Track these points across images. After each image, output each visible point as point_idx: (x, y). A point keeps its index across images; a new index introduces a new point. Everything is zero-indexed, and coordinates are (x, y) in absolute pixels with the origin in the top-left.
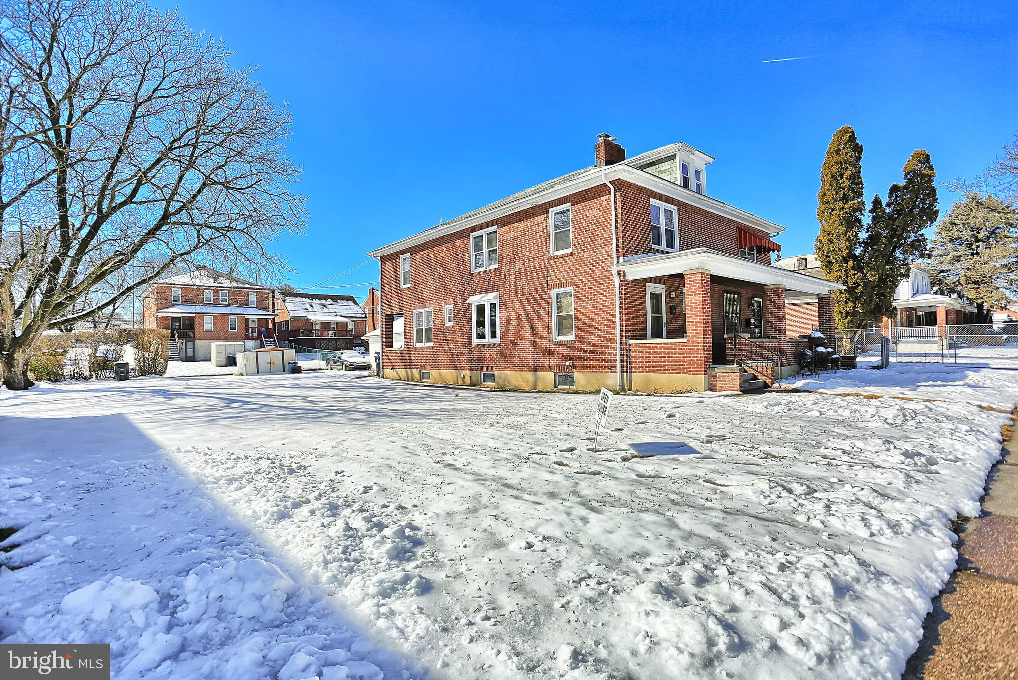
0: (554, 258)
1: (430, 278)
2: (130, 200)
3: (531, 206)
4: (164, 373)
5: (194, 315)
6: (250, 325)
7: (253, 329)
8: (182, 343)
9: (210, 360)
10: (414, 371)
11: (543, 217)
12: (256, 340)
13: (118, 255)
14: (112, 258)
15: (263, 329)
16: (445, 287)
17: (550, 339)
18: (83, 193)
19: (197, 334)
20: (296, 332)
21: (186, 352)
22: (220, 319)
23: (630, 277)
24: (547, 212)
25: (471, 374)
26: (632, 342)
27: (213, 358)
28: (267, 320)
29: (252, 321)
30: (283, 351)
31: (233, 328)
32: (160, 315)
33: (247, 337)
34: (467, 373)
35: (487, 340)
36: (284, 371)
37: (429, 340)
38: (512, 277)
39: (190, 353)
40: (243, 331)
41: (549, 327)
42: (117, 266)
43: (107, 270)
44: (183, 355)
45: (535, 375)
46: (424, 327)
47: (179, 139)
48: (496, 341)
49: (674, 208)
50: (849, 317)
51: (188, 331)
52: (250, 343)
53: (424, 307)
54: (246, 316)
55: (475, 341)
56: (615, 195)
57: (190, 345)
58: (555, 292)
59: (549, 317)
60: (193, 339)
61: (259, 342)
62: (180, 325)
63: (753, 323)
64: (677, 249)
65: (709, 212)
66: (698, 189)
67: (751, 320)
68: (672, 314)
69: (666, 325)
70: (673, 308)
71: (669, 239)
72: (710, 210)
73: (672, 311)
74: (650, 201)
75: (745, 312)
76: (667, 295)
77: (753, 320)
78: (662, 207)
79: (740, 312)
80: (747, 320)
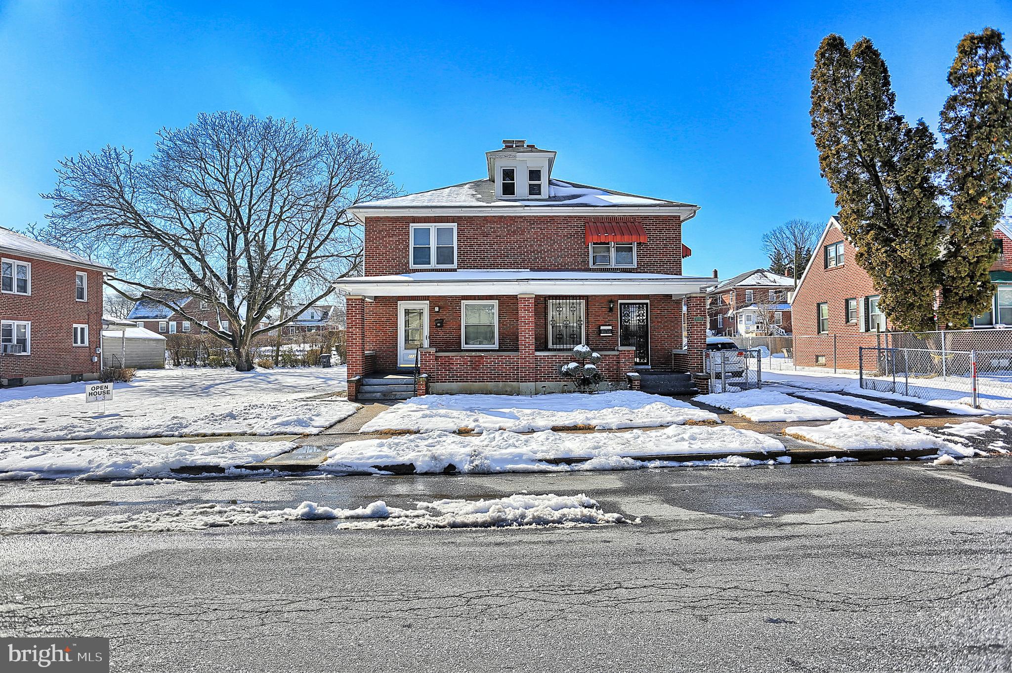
49: (454, 226)
63: (606, 331)
64: (455, 266)
65: (521, 217)
66: (535, 190)
67: (602, 328)
68: (439, 327)
69: (429, 337)
70: (442, 321)
71: (445, 256)
72: (522, 215)
73: (439, 324)
74: (413, 226)
75: (601, 318)
76: (431, 309)
77: (610, 328)
78: (433, 227)
79: (588, 318)
80: (599, 327)
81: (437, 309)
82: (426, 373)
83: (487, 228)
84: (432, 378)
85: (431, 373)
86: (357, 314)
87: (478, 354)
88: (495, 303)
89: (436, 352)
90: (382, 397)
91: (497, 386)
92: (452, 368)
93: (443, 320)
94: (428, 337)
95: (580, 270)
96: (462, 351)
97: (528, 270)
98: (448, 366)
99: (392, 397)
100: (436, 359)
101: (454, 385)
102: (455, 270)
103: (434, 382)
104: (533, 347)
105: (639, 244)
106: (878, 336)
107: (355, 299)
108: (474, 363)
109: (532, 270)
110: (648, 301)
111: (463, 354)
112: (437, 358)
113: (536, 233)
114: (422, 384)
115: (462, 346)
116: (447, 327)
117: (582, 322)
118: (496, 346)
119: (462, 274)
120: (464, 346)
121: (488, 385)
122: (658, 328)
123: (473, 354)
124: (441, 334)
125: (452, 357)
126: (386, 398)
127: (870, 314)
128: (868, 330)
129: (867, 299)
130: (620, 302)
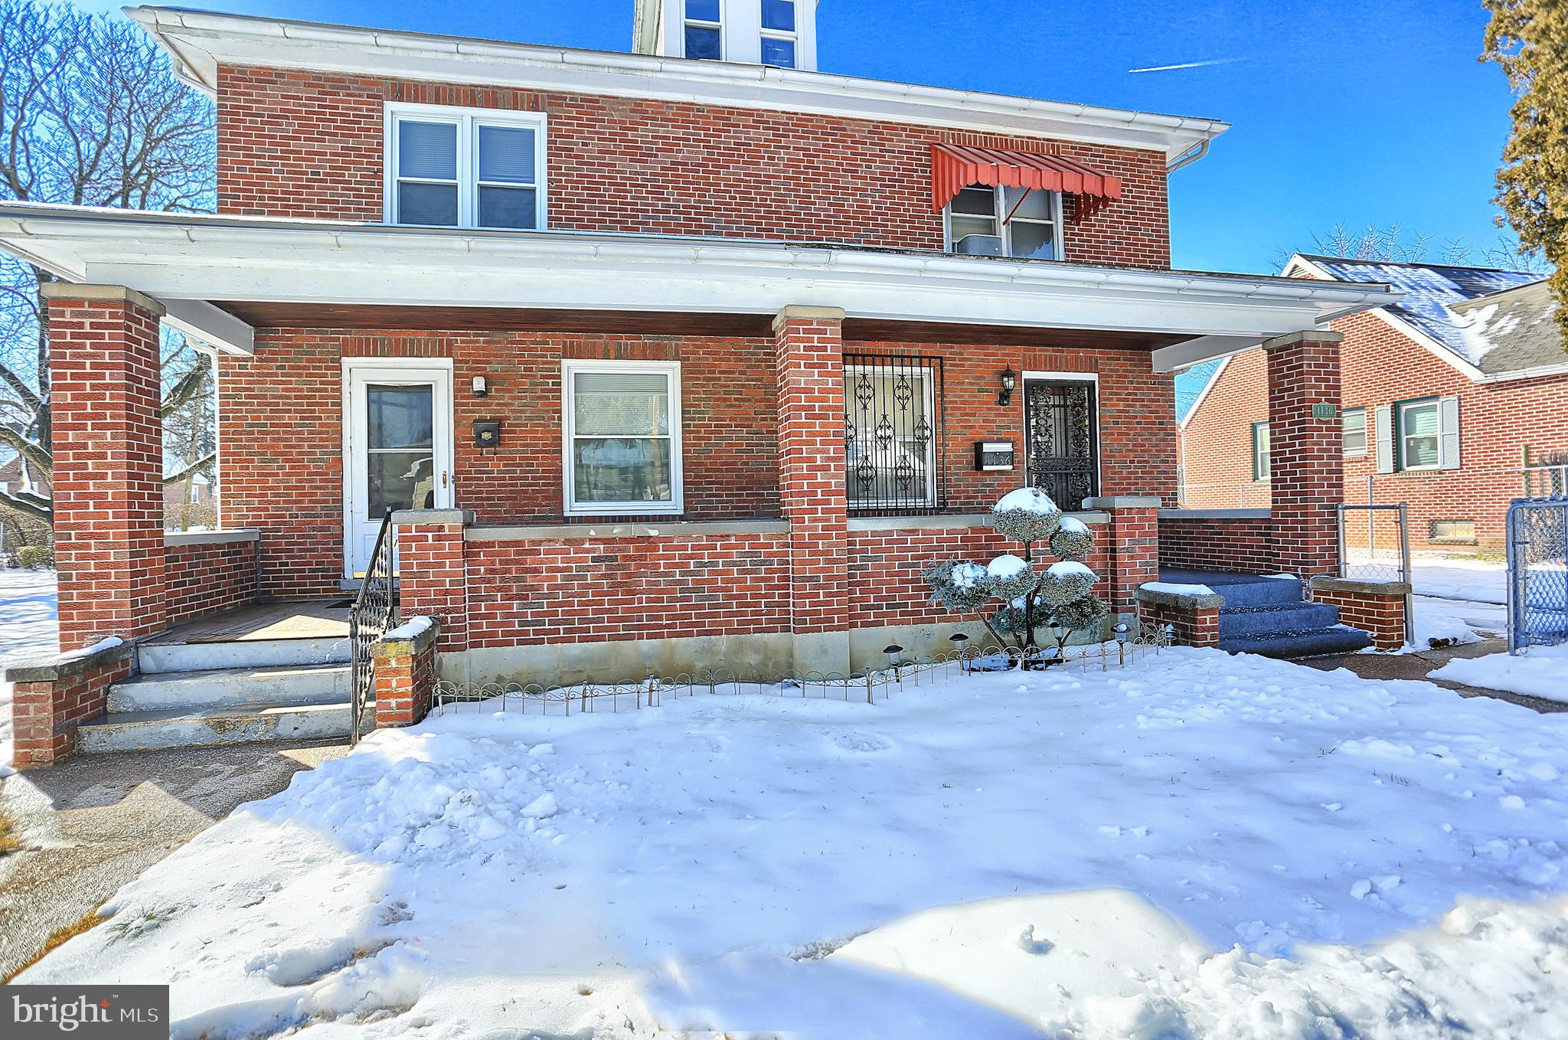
49: (538, 122)
63: (998, 457)
65: (748, 113)
66: (777, 56)
67: (986, 447)
68: (490, 443)
69: (456, 479)
70: (497, 426)
72: (752, 104)
73: (486, 436)
74: (397, 112)
75: (977, 421)
76: (461, 386)
77: (1007, 447)
78: (466, 120)
79: (943, 421)
80: (978, 446)
81: (479, 384)
82: (423, 613)
84: (449, 629)
85: (447, 611)
86: (106, 366)
87: (636, 530)
88: (673, 368)
89: (468, 525)
90: (209, 737)
91: (710, 651)
92: (532, 588)
93: (500, 421)
94: (449, 480)
96: (567, 521)
98: (517, 579)
99: (260, 733)
100: (465, 555)
101: (543, 656)
103: (462, 649)
104: (838, 503)
105: (1069, 219)
108: (619, 567)
110: (1093, 377)
111: (575, 531)
112: (470, 550)
113: (793, 163)
114: (397, 672)
115: (566, 507)
116: (516, 447)
117: (927, 433)
118: (675, 505)
120: (571, 507)
121: (673, 648)
122: (1120, 451)
123: (618, 530)
124: (496, 467)
125: (533, 542)
126: (228, 738)
127: (1404, 438)
128: (1398, 468)
129: (1396, 408)
130: (1027, 375)
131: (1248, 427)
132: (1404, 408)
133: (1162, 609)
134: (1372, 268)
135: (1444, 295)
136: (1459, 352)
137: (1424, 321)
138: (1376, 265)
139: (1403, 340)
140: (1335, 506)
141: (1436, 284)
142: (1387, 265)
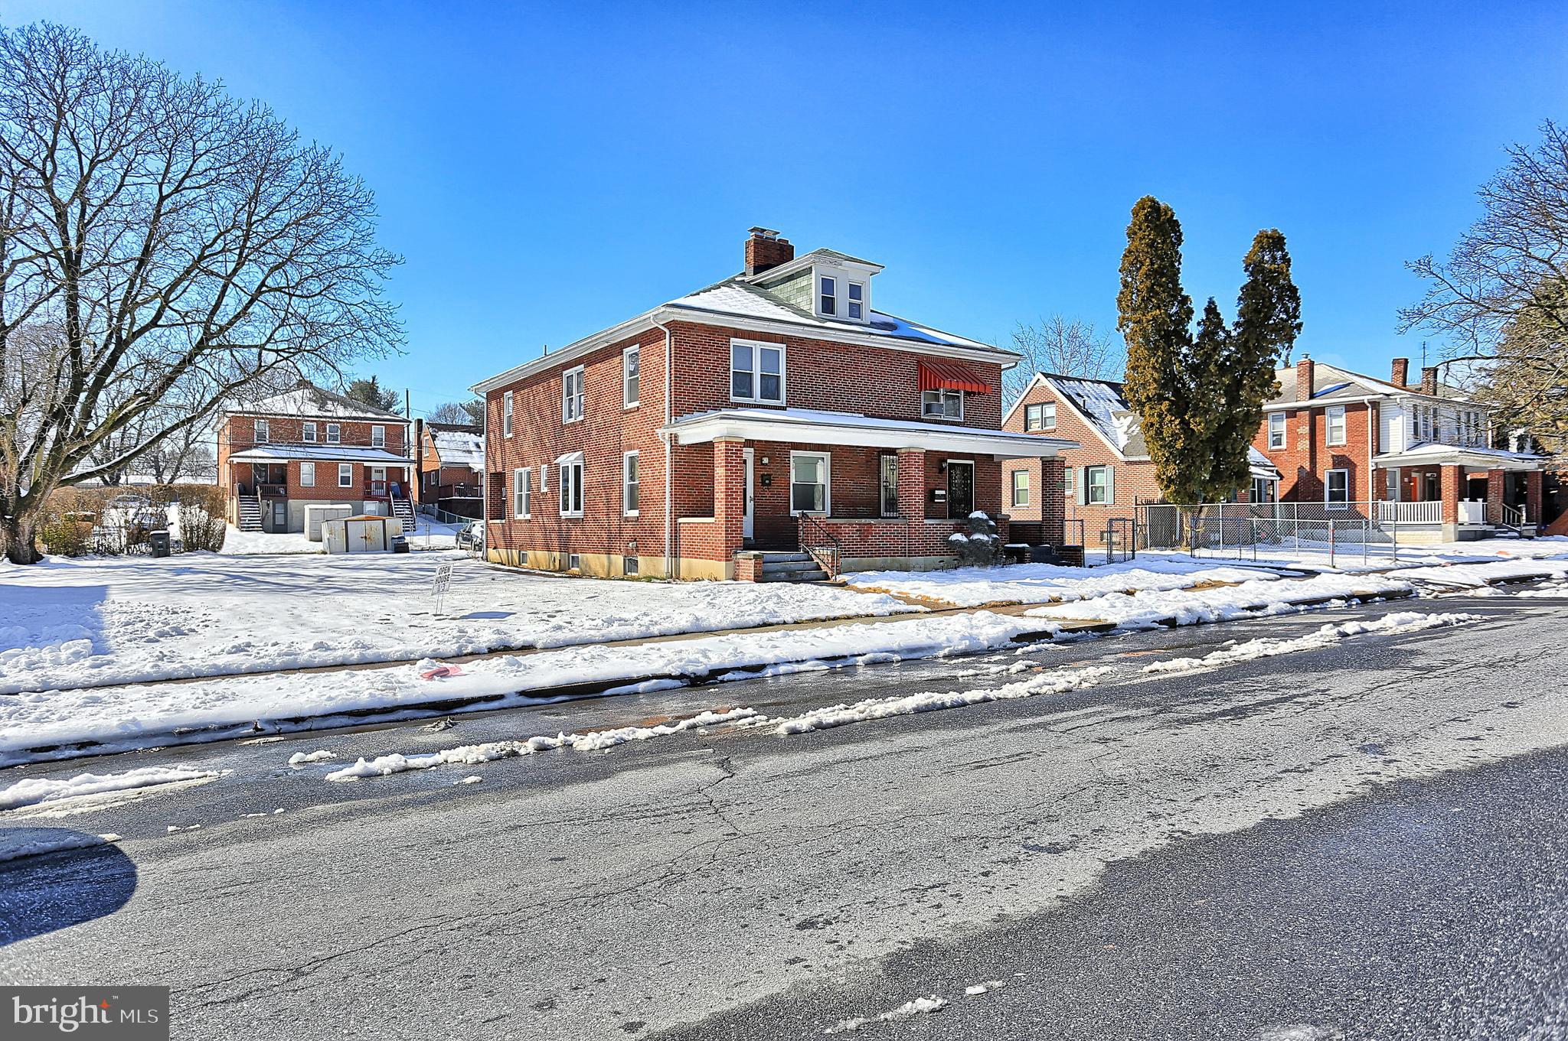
0: (626, 413)
1: (528, 428)
2: (154, 323)
3: (606, 345)
4: (220, 548)
5: (285, 461)
6: (375, 477)
7: (379, 483)
8: (268, 505)
9: (302, 531)
10: (514, 551)
11: (617, 360)
12: (381, 501)
13: (139, 396)
14: (131, 399)
15: (394, 484)
16: (541, 440)
17: (620, 513)
18: (108, 299)
19: (290, 491)
20: (447, 489)
21: (274, 518)
22: (326, 468)
23: (681, 442)
24: (621, 353)
25: (560, 555)
26: (681, 520)
27: (307, 529)
28: (401, 470)
29: (376, 471)
30: (384, 521)
31: (345, 480)
32: (236, 460)
33: (369, 497)
34: (557, 554)
35: (571, 513)
36: (385, 549)
37: (528, 512)
38: (594, 433)
39: (280, 520)
40: (361, 487)
41: (621, 498)
42: (142, 408)
43: (130, 412)
44: (269, 523)
45: (609, 558)
46: (524, 493)
47: (211, 245)
48: (579, 514)
49: (782, 348)
50: (1172, 487)
51: (277, 486)
52: (371, 507)
53: (523, 466)
54: (366, 464)
55: (562, 513)
56: (670, 340)
57: (280, 509)
58: (627, 454)
59: (621, 486)
60: (284, 499)
61: (386, 504)
62: (266, 477)
63: (941, 496)
64: (782, 401)
65: (855, 346)
66: (855, 310)
67: (937, 492)
68: (767, 485)
69: (754, 499)
70: (769, 478)
71: (770, 388)
72: (857, 343)
73: (767, 482)
74: (734, 341)
75: (932, 481)
76: (758, 461)
77: (943, 492)
78: (757, 346)
80: (932, 492)
81: (766, 460)
83: (820, 355)
88: (827, 455)
91: (886, 561)
93: (770, 475)
94: (751, 499)
95: (912, 420)
97: (862, 415)
102: (784, 409)
104: (922, 513)
105: (967, 394)
106: (1136, 508)
107: (736, 443)
109: (866, 415)
110: (972, 462)
112: (825, 526)
113: (870, 368)
115: (791, 512)
116: (775, 486)
118: (827, 513)
119: (792, 414)
121: (876, 560)
122: (982, 495)
124: (768, 494)
127: (1090, 486)
128: (1087, 503)
129: (1087, 469)
130: (949, 461)
131: (1010, 473)
132: (1090, 470)
133: (1011, 553)
134: (1077, 383)
135: (1111, 404)
136: (1116, 445)
137: (1100, 422)
138: (1079, 381)
139: (1090, 433)
140: (1063, 520)
141: (1109, 397)
142: (1085, 381)
